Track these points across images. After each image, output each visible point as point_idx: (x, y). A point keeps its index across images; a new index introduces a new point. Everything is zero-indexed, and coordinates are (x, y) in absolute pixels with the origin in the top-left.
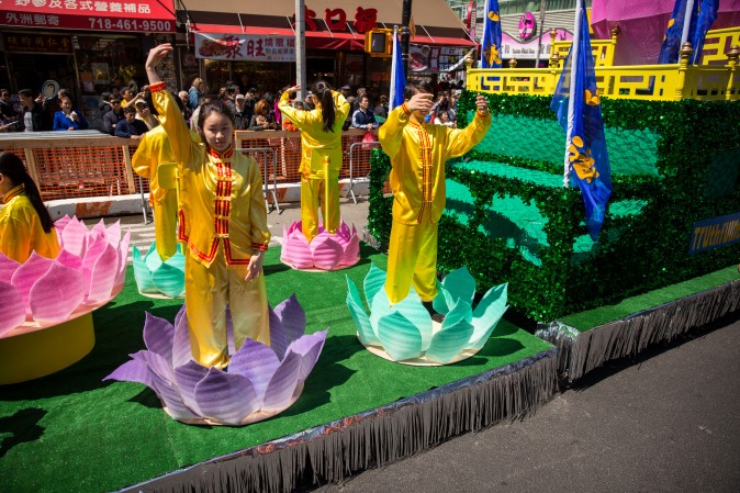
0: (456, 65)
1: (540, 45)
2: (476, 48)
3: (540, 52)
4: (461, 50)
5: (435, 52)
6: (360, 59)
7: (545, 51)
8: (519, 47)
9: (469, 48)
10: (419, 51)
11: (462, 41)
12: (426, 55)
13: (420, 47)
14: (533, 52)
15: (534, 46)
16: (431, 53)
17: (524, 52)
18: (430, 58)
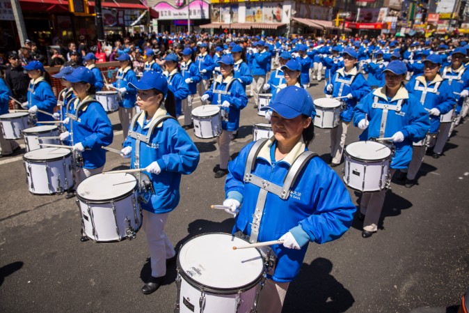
0: (136, 22)
1: (189, 10)
2: (148, 10)
3: (190, 14)
4: (138, 12)
5: (121, 13)
6: (68, 19)
7: (192, 13)
8: (177, 12)
9: (143, 10)
10: (109, 12)
11: (138, 6)
12: (115, 15)
13: (110, 10)
14: (185, 14)
15: (185, 10)
16: (118, 14)
17: (180, 14)
18: (118, 17)
